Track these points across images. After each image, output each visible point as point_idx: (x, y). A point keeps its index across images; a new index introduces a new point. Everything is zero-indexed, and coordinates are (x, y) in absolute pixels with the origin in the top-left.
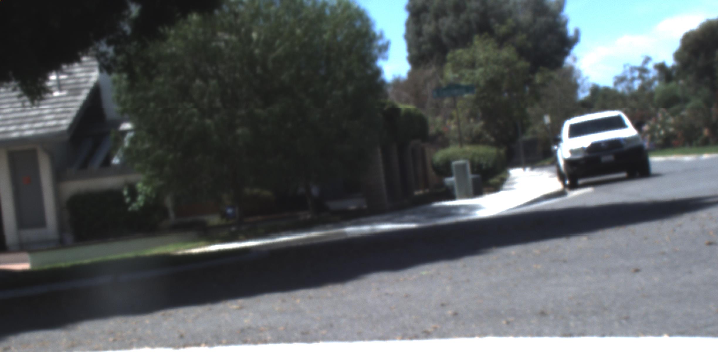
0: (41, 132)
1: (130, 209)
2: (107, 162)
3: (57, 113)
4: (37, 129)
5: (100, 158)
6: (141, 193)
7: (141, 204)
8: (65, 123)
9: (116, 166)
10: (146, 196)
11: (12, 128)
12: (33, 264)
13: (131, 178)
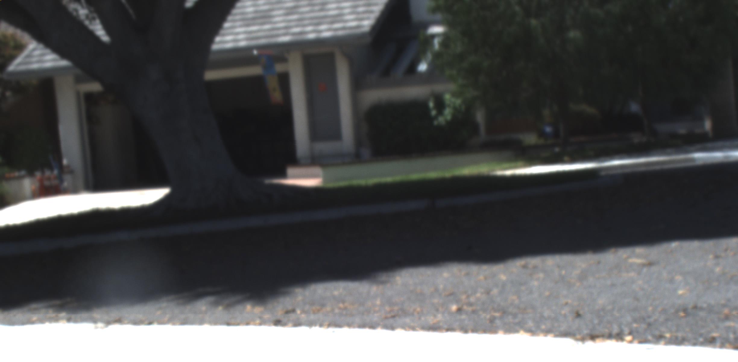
0: (340, 33)
1: (436, 123)
2: (412, 69)
3: (358, 13)
4: (336, 30)
5: (405, 63)
6: (449, 106)
7: (449, 118)
8: (367, 24)
9: (422, 74)
10: (455, 109)
11: (309, 28)
12: (325, 180)
13: (438, 88)
